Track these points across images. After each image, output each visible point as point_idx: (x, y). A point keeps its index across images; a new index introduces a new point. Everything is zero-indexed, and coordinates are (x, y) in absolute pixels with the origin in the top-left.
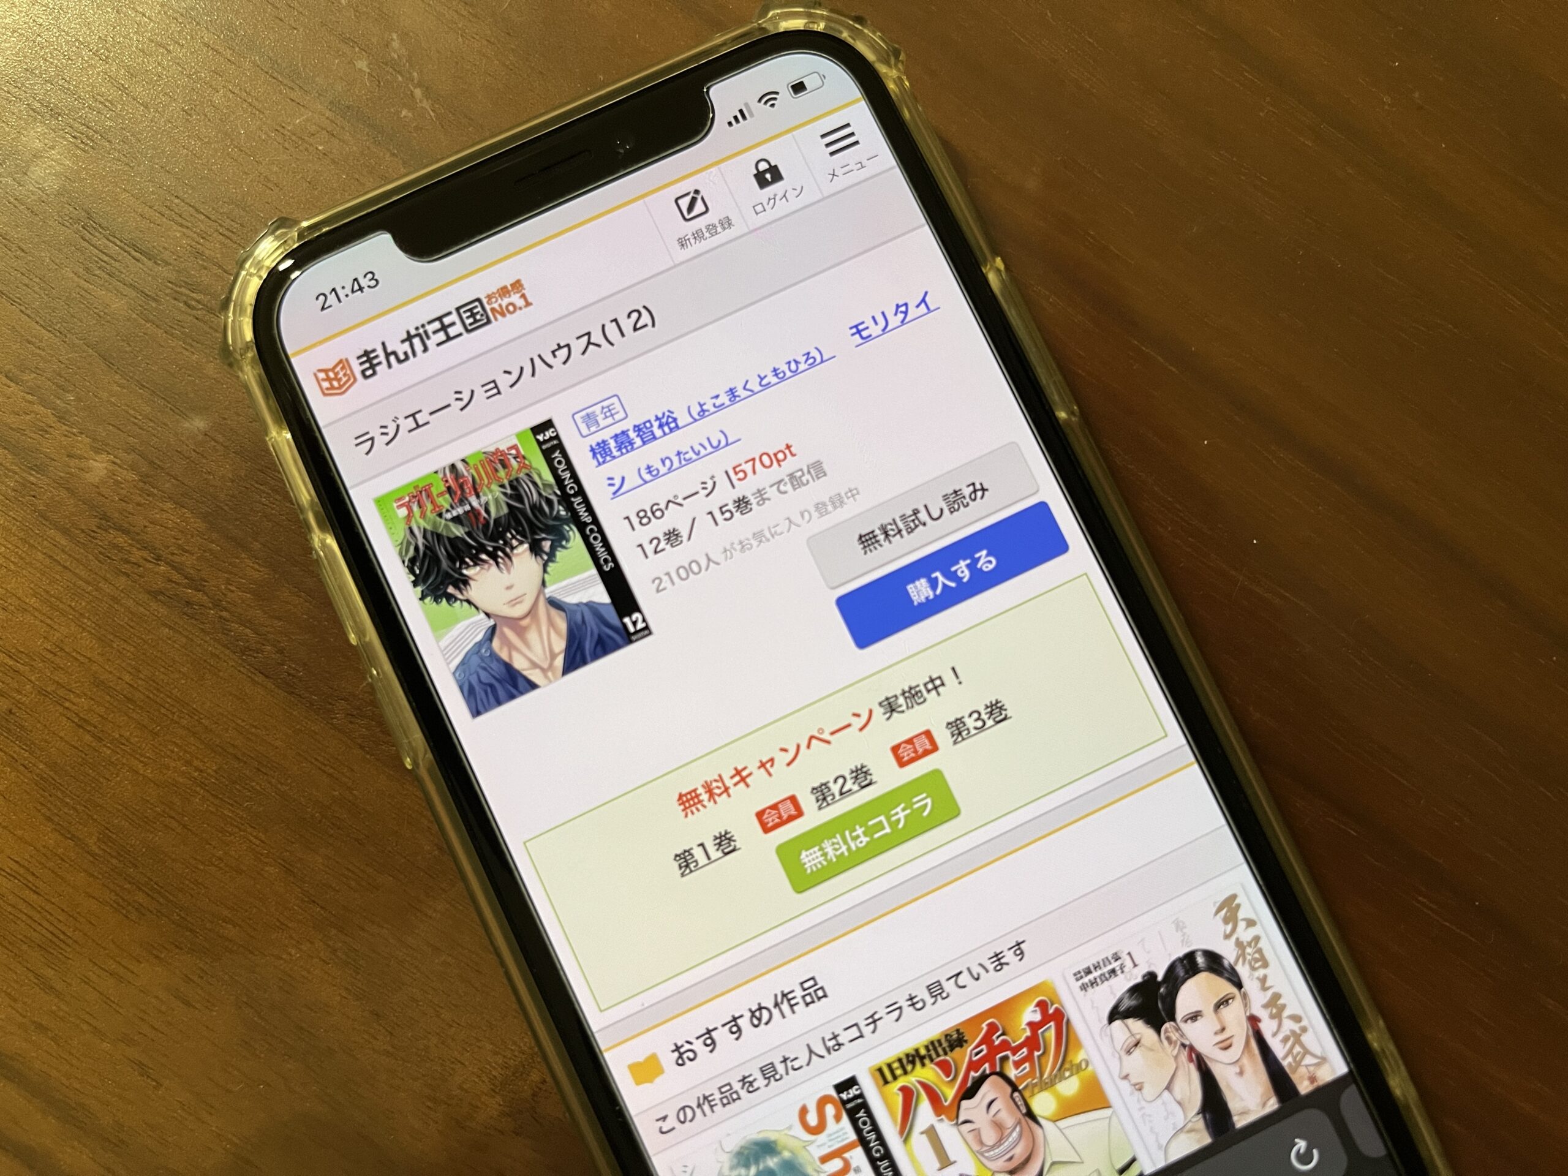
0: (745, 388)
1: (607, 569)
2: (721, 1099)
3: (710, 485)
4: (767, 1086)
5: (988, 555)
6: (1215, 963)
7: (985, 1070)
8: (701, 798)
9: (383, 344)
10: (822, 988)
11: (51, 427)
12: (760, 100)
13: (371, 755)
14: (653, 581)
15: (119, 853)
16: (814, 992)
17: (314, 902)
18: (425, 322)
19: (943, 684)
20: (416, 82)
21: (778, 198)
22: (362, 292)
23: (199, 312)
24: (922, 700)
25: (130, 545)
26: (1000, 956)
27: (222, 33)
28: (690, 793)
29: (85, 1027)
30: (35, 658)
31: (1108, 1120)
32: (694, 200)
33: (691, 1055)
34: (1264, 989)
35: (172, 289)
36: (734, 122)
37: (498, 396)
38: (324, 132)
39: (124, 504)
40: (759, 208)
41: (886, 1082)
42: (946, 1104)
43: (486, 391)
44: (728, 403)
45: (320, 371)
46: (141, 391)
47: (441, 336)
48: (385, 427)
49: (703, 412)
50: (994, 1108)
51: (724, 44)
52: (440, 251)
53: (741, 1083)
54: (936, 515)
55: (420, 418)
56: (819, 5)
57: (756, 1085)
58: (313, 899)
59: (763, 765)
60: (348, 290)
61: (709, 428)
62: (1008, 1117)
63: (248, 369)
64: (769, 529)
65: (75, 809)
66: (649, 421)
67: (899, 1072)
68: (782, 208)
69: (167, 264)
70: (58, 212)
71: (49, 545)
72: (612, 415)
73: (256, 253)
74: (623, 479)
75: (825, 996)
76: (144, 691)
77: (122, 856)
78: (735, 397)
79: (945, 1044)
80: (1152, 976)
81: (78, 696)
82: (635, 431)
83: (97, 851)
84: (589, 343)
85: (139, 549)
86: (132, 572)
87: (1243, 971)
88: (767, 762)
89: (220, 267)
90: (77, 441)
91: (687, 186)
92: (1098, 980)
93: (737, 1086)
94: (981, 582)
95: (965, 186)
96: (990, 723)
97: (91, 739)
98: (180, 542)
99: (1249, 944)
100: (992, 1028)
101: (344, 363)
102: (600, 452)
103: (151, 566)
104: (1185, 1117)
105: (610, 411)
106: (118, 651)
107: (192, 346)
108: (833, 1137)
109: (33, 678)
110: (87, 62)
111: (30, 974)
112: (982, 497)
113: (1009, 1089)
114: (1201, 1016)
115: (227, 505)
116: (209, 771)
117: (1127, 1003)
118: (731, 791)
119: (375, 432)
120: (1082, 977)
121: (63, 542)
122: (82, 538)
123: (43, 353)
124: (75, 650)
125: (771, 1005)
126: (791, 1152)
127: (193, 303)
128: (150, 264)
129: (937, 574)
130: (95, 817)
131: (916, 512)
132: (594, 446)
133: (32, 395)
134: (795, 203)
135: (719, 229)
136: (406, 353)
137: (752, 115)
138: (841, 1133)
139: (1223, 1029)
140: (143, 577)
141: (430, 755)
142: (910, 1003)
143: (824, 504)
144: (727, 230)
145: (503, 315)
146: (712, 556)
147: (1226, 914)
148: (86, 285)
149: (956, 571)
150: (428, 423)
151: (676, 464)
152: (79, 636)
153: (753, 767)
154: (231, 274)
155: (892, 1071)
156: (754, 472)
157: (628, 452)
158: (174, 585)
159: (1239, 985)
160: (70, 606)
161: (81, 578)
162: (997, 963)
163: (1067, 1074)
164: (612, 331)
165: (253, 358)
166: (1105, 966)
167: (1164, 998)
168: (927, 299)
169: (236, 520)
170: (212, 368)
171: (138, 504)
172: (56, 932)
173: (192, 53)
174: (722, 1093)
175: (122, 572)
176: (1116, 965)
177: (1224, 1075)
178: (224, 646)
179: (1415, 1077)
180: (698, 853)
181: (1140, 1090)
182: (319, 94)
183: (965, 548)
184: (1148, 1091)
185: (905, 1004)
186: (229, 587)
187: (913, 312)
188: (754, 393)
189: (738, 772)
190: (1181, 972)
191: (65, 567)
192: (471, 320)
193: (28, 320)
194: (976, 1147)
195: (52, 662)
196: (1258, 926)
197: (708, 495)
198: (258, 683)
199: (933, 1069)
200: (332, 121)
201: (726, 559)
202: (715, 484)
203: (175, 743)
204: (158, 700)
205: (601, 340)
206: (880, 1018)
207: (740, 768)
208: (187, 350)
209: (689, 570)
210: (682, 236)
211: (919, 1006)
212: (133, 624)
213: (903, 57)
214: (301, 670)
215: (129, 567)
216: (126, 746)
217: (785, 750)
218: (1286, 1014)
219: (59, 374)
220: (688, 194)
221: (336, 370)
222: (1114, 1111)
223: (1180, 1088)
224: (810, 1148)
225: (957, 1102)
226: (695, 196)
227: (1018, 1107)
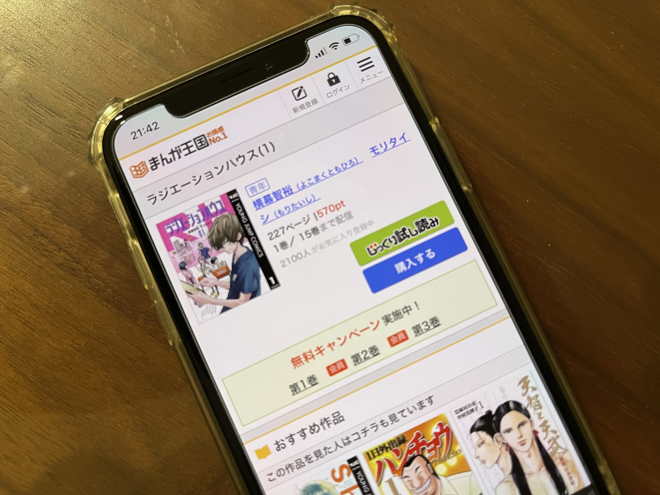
0: (323, 176)
1: (260, 256)
2: (297, 466)
3: (306, 219)
4: (317, 460)
5: (431, 251)
6: (518, 407)
7: (414, 454)
8: (302, 360)
9: (161, 155)
10: (342, 416)
11: (13, 190)
12: (330, 47)
13: (155, 338)
14: (281, 262)
15: (42, 381)
16: (338, 418)
17: (128, 403)
18: (179, 145)
19: (411, 309)
20: (176, 37)
21: (338, 90)
22: (152, 131)
23: (79, 139)
24: (401, 316)
25: (48, 243)
26: (422, 403)
27: (91, 15)
28: (297, 358)
29: (27, 458)
30: (5, 293)
31: (469, 476)
32: (300, 91)
33: (283, 446)
34: (540, 418)
35: (67, 129)
36: (318, 56)
37: (212, 179)
38: (136, 59)
39: (45, 225)
40: (329, 95)
41: (370, 459)
42: (397, 469)
43: (207, 176)
44: (315, 182)
45: (132, 167)
46: (53, 174)
47: (187, 152)
48: (161, 192)
49: (304, 187)
50: (419, 470)
51: (314, 21)
52: (186, 113)
55: (177, 188)
56: (357, 4)
57: (312, 459)
58: (128, 402)
59: (329, 345)
60: (145, 130)
61: (306, 194)
62: (425, 475)
63: (100, 165)
64: (333, 239)
65: (23, 361)
66: (280, 190)
67: (376, 454)
68: (340, 95)
69: (65, 118)
70: (17, 94)
71: (12, 243)
72: (263, 188)
73: (104, 113)
74: (268, 216)
75: (343, 420)
76: (54, 308)
78: (318, 180)
79: (397, 442)
80: (489, 413)
81: (24, 310)
82: (273, 195)
83: (32, 380)
84: (253, 155)
85: (52, 245)
86: (49, 255)
87: (531, 410)
88: (332, 344)
89: (89, 119)
91: (297, 85)
92: (466, 414)
93: (304, 460)
94: (428, 264)
95: (421, 85)
96: (432, 327)
97: (30, 330)
98: (70, 242)
99: (533, 398)
100: (418, 435)
101: (143, 163)
102: (258, 204)
103: (57, 253)
104: (504, 476)
105: (262, 185)
106: (42, 290)
107: (76, 154)
108: (346, 483)
109: (5, 303)
110: (31, 28)
113: (425, 463)
114: (512, 430)
115: (91, 225)
116: (82, 344)
117: (479, 424)
118: (316, 357)
119: (157, 194)
120: (458, 413)
121: (19, 242)
122: (26, 240)
123: (10, 157)
124: (23, 290)
125: (319, 424)
126: (328, 490)
127: (77, 135)
128: (58, 117)
129: (408, 260)
130: (31, 364)
132: (255, 201)
133: (5, 176)
134: (345, 93)
135: (312, 104)
136: (171, 159)
137: (326, 53)
138: (350, 481)
139: (521, 436)
140: (53, 258)
141: (180, 340)
142: (381, 423)
143: (358, 228)
144: (315, 105)
145: (214, 142)
146: (307, 251)
147: (523, 384)
148: (30, 127)
149: (417, 258)
150: (180, 190)
151: (292, 209)
152: (25, 284)
153: (325, 346)
154: (93, 122)
155: (373, 454)
156: (326, 213)
157: (270, 204)
158: (67, 261)
159: (529, 416)
160: (21, 270)
161: (26, 258)
162: (420, 406)
163: (451, 456)
164: (263, 149)
165: (102, 161)
166: (469, 407)
167: (495, 422)
168: (405, 136)
169: (95, 232)
170: (85, 164)
171: (52, 225)
172: (14, 415)
173: (77, 24)
174: (297, 463)
175: (44, 255)
176: (474, 407)
177: (522, 457)
178: (89, 288)
180: (300, 385)
181: (484, 463)
182: (134, 43)
183: (421, 248)
184: (488, 464)
185: (379, 424)
186: (92, 262)
187: (398, 142)
188: (326, 178)
189: (318, 349)
190: (502, 410)
191: (19, 253)
192: (200, 144)
193: (4, 142)
194: (410, 488)
195: (13, 295)
196: (538, 390)
197: (306, 224)
198: (104, 305)
199: (392, 453)
200: (139, 54)
201: (314, 252)
202: (309, 219)
203: (67, 332)
204: (60, 312)
205: (258, 153)
206: (368, 430)
207: (319, 346)
208: (74, 156)
209: (297, 257)
210: (294, 107)
211: (385, 425)
212: (49, 278)
213: (394, 27)
214: (124, 299)
215: (47, 253)
216: (46, 333)
217: (339, 339)
218: (550, 429)
219: (17, 167)
220: (297, 88)
221: (140, 166)
222: (472, 473)
223: (502, 462)
224: (336, 488)
225: (402, 469)
226: (301, 89)
227: (429, 470)
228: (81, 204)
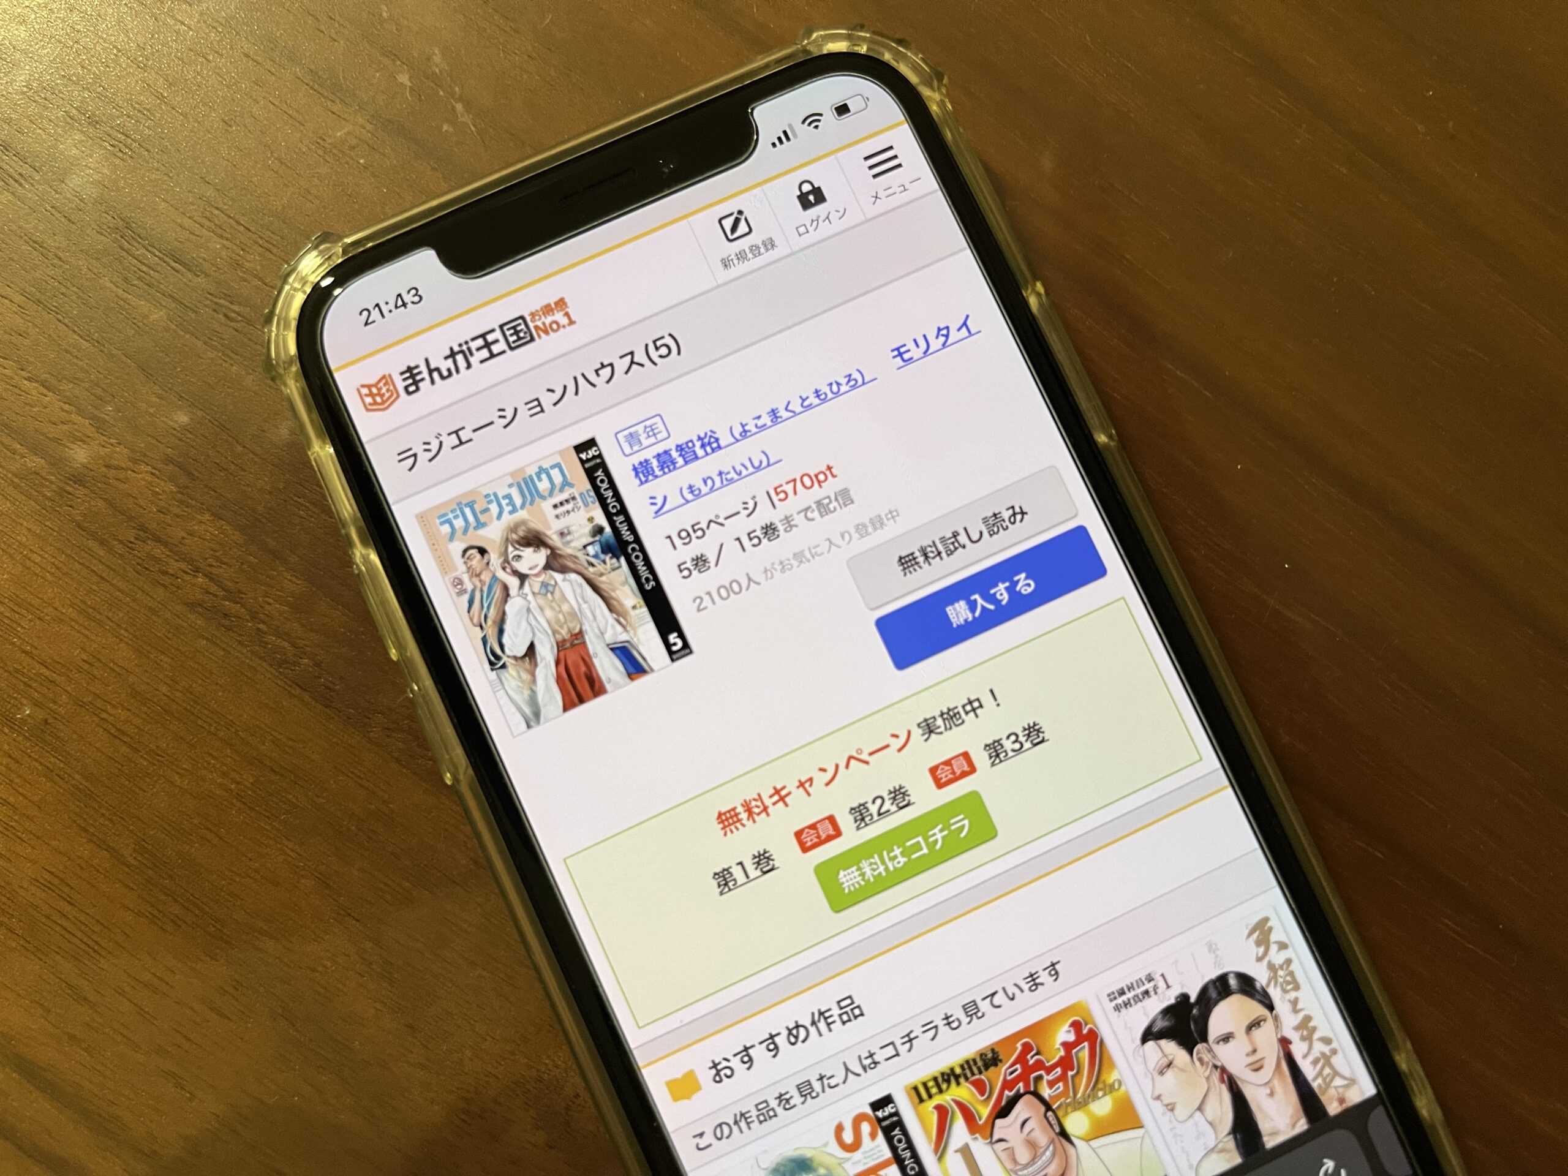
0: (786, 409)
1: (648, 587)
2: (758, 1116)
3: (751, 505)
4: (803, 1103)
5: (1026, 578)
6: (1247, 985)
7: (1019, 1090)
8: (740, 817)
10: (858, 1007)
12: (804, 122)
13: (408, 769)
14: (694, 601)
15: (155, 865)
16: (851, 1011)
17: (349, 915)
18: (468, 338)
19: (981, 706)
20: (457, 96)
21: (820, 220)
22: (405, 307)
23: (238, 324)
24: (960, 721)
25: (168, 556)
26: (1035, 976)
27: (262, 43)
28: (729, 812)
29: (119, 1038)
30: (71, 668)
31: (1140, 1140)
32: (737, 221)
33: (728, 1072)
34: (1296, 1011)
35: (211, 301)
36: (777, 143)
37: (541, 415)
38: (365, 146)
39: (162, 515)
40: (802, 230)
41: (921, 1100)
42: (981, 1123)
43: (530, 409)
44: (769, 423)
45: (363, 386)
48: (428, 443)
49: (745, 433)
50: (1028, 1127)
51: (767, 66)
52: (484, 269)
53: (778, 1101)
54: (975, 537)
55: (463, 435)
56: (862, 27)
57: (792, 1102)
58: (349, 911)
59: (801, 784)
60: (392, 306)
61: (751, 449)
62: (1042, 1137)
63: (290, 383)
64: (809, 549)
65: (111, 820)
66: (691, 441)
67: (934, 1090)
68: (825, 229)
69: (207, 275)
70: (96, 221)
71: (86, 555)
72: (654, 435)
73: (300, 268)
74: (665, 498)
75: (862, 1014)
76: (181, 703)
77: (158, 867)
78: (777, 418)
79: (980, 1063)
80: (1184, 997)
81: (114, 706)
82: (677, 451)
83: (133, 862)
84: (632, 362)
85: (177, 561)
86: (170, 584)
87: (1275, 993)
88: (806, 782)
89: (260, 279)
90: (115, 452)
91: (731, 207)
92: (1132, 1001)
93: (774, 1103)
94: (1020, 605)
95: (1006, 208)
96: (1027, 745)
97: (128, 750)
98: (218, 554)
99: (1281, 967)
100: (1027, 1048)
101: (387, 379)
102: (643, 471)
103: (189, 578)
104: (1216, 1138)
105: (652, 430)
106: (156, 662)
107: (231, 358)
108: (867, 1155)
109: (69, 688)
110: (125, 69)
111: (64, 985)
112: (1022, 520)
113: (1043, 1109)
114: (1233, 1037)
115: (264, 517)
116: (246, 783)
117: (1160, 1025)
118: (769, 810)
119: (418, 449)
120: (1115, 998)
121: (102, 553)
122: (119, 548)
123: (81, 363)
124: (113, 661)
125: (808, 1024)
126: (827, 1169)
127: (233, 315)
128: (190, 275)
129: (976, 597)
130: (131, 828)
131: (955, 535)
132: (636, 465)
133: (70, 404)
134: (837, 225)
135: (762, 250)
136: (449, 370)
137: (795, 136)
138: (876, 1151)
139: (1254, 1051)
140: (181, 589)
141: (470, 771)
142: (945, 1022)
143: (864, 525)
144: (770, 252)
145: (546, 332)
146: (752, 576)
147: (1258, 937)
148: (126, 295)
149: (995, 594)
150: (471, 440)
151: (718, 484)
152: (116, 648)
153: (792, 786)
154: (273, 289)
155: (927, 1089)
156: (795, 492)
157: (670, 471)
158: (211, 597)
159: (1271, 1007)
160: (107, 617)
161: (118, 589)
162: (1032, 983)
163: (1100, 1094)
165: (297, 371)
166: (1138, 987)
167: (1196, 1020)
168: (968, 323)
169: (275, 532)
170: (253, 380)
171: (177, 516)
172: (90, 942)
173: (232, 63)
174: (759, 1110)
175: (160, 584)
176: (1149, 986)
177: (1256, 1096)
178: (261, 658)
179: (1441, 1100)
180: (737, 872)
181: (1172, 1110)
182: (361, 108)
183: (1005, 570)
184: (1181, 1112)
185: (941, 1023)
186: (267, 599)
187: (954, 336)
188: (795, 414)
189: (777, 792)
190: (1213, 994)
191: (102, 578)
193: (65, 329)
194: (1009, 1166)
195: (89, 673)
196: (1290, 950)
197: (749, 515)
198: (295, 696)
199: (968, 1088)
200: (373, 134)
201: (767, 579)
202: (756, 504)
203: (211, 754)
204: (195, 712)
205: (644, 360)
206: (916, 1037)
207: (779, 787)
208: (226, 361)
209: (729, 590)
210: (725, 256)
211: (954, 1025)
212: (170, 636)
213: (945, 81)
214: (337, 683)
215: (166, 578)
216: (163, 757)
217: (823, 770)
218: (1316, 1036)
219: (97, 385)
220: (731, 214)
221: (379, 386)
222: (1146, 1132)
223: (1211, 1108)
224: (844, 1165)
225: (991, 1121)
226: (739, 216)
227: (1051, 1126)
228: (244, 470)
